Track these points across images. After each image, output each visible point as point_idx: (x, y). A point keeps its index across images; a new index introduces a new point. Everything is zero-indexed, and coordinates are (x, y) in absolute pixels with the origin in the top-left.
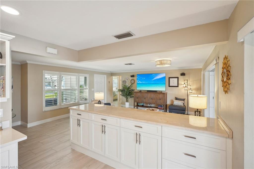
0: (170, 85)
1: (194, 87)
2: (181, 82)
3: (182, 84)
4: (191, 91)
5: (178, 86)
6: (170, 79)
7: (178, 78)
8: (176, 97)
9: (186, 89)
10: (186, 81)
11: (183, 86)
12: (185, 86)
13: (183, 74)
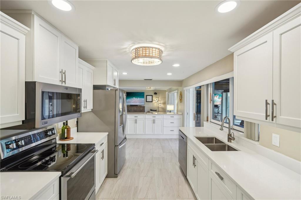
0: (147, 101)
1: (162, 102)
2: (154, 99)
3: (155, 100)
4: (160, 105)
5: (152, 102)
6: (147, 96)
7: (152, 96)
8: (151, 109)
9: (158, 103)
10: (157, 98)
11: (155, 101)
12: (157, 101)
13: (155, 93)
